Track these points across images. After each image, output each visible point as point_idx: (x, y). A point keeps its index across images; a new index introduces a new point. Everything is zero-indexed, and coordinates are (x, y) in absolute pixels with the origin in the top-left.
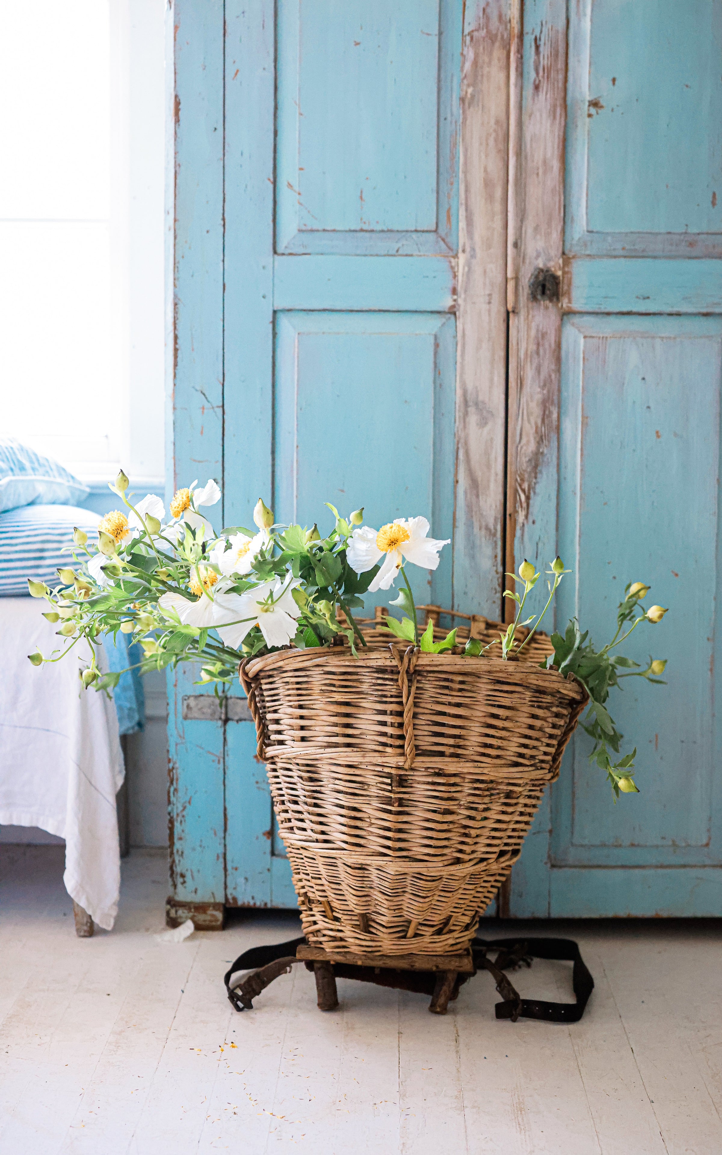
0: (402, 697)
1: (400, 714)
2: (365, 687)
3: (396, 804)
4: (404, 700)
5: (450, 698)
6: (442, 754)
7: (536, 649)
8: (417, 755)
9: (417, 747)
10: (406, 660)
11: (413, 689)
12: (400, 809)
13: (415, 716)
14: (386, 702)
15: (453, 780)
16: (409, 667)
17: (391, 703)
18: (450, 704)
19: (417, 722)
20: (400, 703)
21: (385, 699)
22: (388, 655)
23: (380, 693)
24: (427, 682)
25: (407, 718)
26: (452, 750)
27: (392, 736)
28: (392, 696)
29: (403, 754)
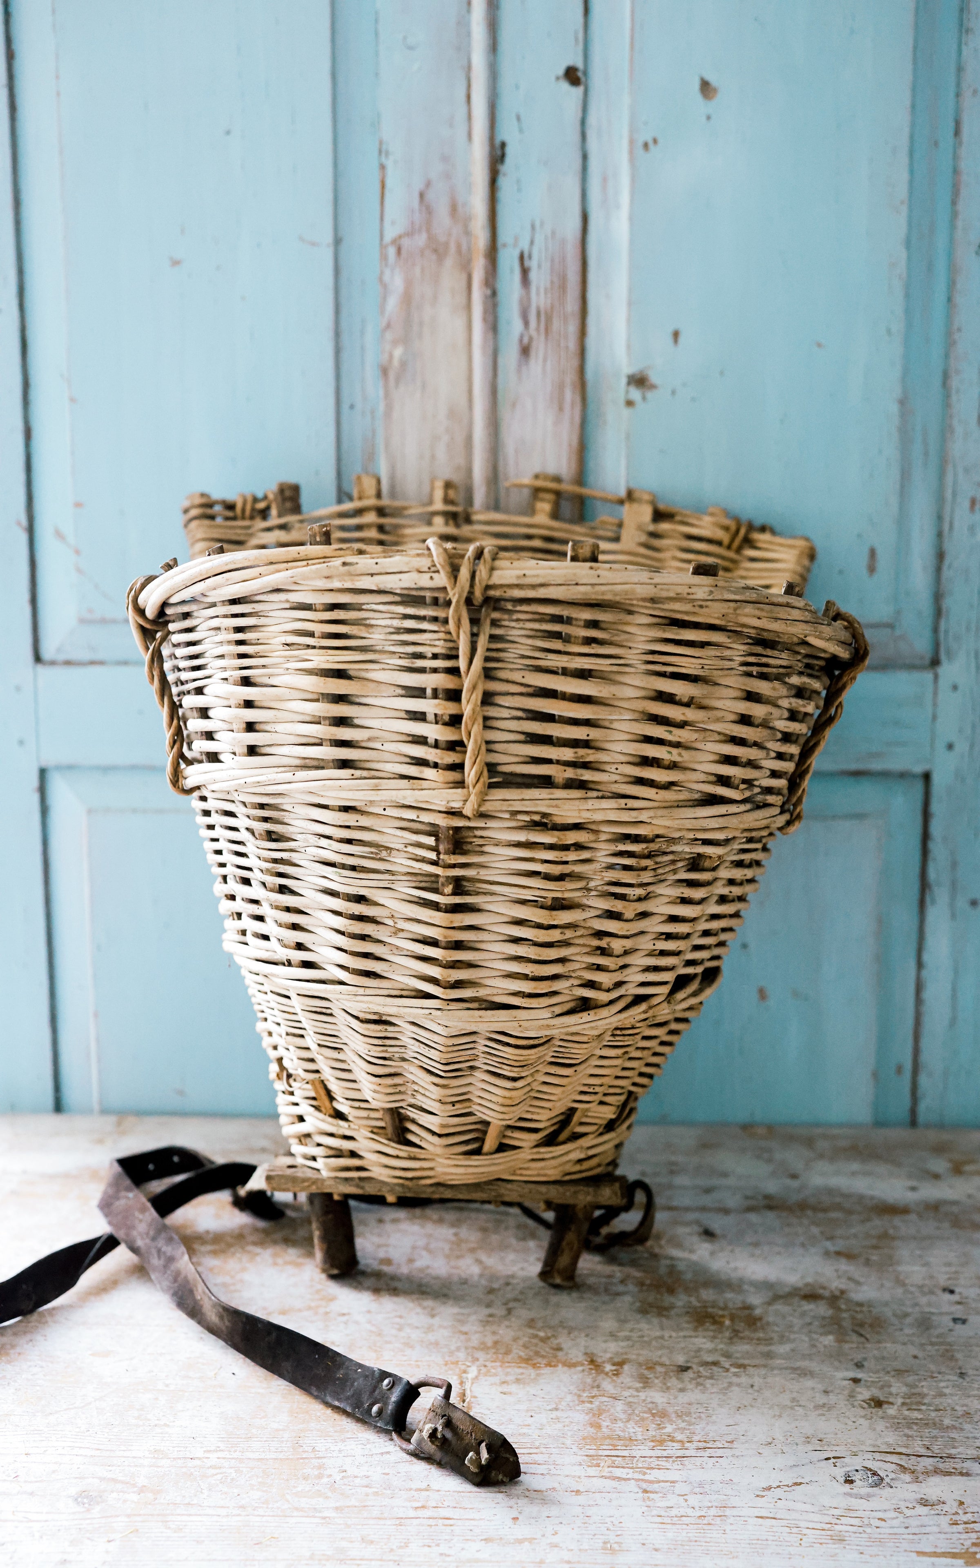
0: (456, 657)
1: (454, 695)
2: (376, 638)
3: (449, 889)
4: (462, 664)
5: (565, 658)
6: (546, 782)
7: (753, 560)
8: (491, 786)
9: (491, 768)
10: (464, 573)
11: (482, 642)
12: (458, 900)
13: (488, 699)
14: (422, 670)
15: (571, 837)
16: (471, 593)
17: (435, 670)
18: (565, 672)
19: (492, 712)
20: (454, 671)
21: (419, 663)
22: (425, 563)
23: (411, 649)
24: (513, 624)
25: (469, 706)
26: (570, 773)
27: (436, 745)
28: (435, 656)
29: (460, 784)
